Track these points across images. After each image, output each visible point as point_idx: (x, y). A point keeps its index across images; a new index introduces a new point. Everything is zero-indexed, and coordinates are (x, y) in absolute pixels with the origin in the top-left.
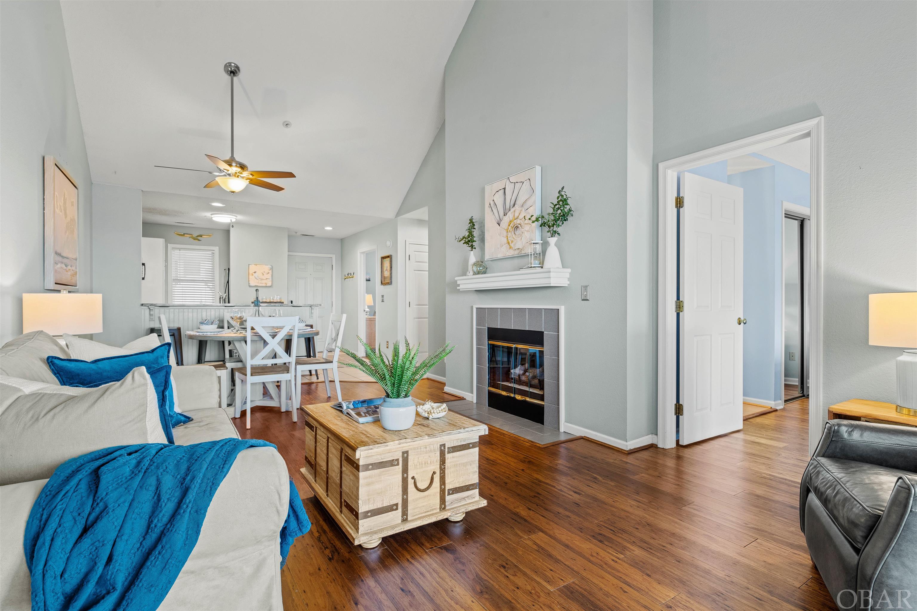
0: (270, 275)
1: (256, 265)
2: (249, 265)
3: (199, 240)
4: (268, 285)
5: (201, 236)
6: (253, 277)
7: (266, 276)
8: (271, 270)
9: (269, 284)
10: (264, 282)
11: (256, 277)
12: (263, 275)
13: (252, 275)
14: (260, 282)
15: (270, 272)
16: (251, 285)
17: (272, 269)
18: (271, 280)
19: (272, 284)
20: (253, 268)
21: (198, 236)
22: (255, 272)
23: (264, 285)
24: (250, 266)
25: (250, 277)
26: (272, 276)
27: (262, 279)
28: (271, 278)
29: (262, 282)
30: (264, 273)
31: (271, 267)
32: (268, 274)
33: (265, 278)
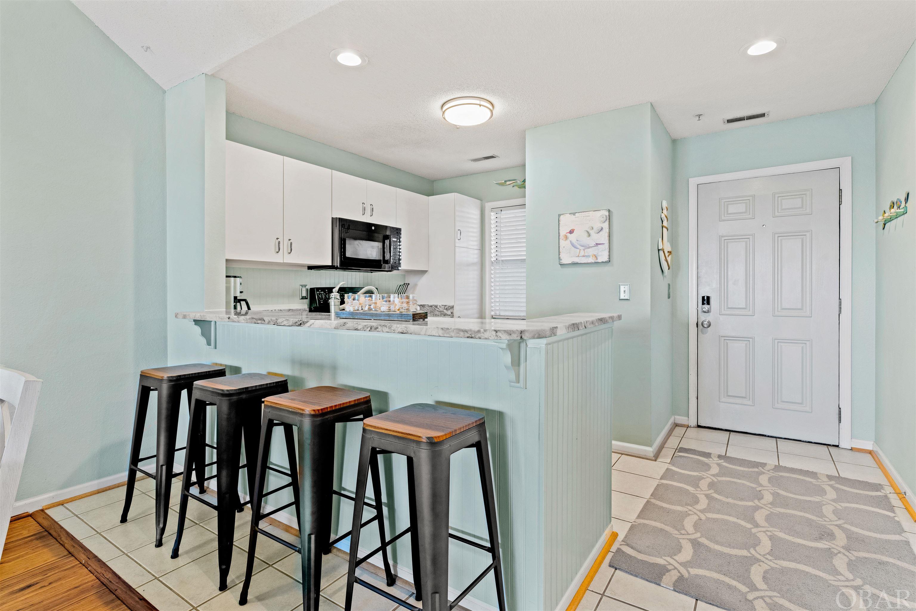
0: (603, 237)
1: (574, 214)
2: (559, 215)
4: (600, 260)
6: (568, 242)
8: (607, 222)
9: (603, 256)
10: (590, 252)
11: (574, 241)
12: (589, 235)
13: (566, 238)
14: (582, 253)
15: (606, 226)
16: (564, 261)
17: (609, 218)
18: (607, 246)
19: (609, 258)
20: (567, 222)
22: (571, 232)
23: (591, 260)
24: (562, 217)
25: (562, 243)
26: (609, 235)
28: (606, 242)
29: (586, 255)
30: (591, 232)
31: (607, 214)
32: (601, 233)
33: (593, 244)
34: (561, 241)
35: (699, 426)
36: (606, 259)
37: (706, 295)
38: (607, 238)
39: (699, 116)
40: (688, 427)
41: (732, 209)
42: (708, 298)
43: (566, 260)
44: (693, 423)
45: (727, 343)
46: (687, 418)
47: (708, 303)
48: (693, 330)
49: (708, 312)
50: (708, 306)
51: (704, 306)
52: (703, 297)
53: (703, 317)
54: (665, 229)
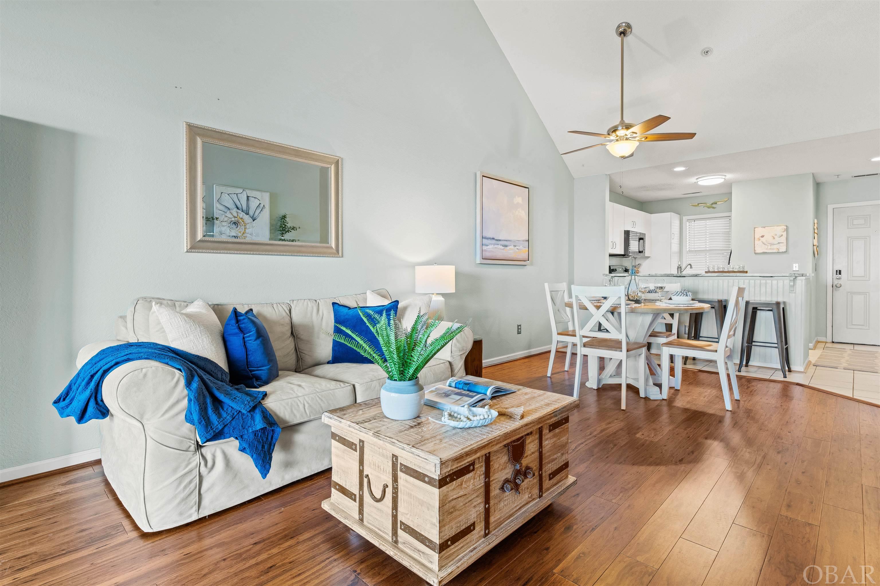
0: (783, 239)
1: (764, 227)
2: (755, 228)
3: (713, 208)
4: (781, 251)
5: (716, 203)
6: (760, 242)
7: (778, 240)
8: (785, 232)
9: (783, 249)
10: (775, 247)
11: (765, 241)
12: (774, 238)
13: (759, 239)
14: (769, 247)
15: (785, 234)
16: (757, 252)
17: (787, 230)
18: (785, 244)
19: (787, 250)
20: (759, 232)
21: (712, 204)
22: (762, 237)
23: (774, 251)
24: (756, 229)
25: (757, 242)
26: (787, 239)
27: (772, 244)
28: (785, 241)
29: (772, 248)
30: (775, 237)
31: (786, 228)
32: (782, 237)
33: (777, 243)
34: (755, 241)
35: (833, 342)
36: (784, 250)
37: (838, 269)
38: (785, 240)
39: (838, 176)
40: (826, 343)
41: (855, 222)
42: (840, 271)
43: (758, 251)
44: (829, 340)
45: (852, 296)
46: (825, 338)
47: (840, 273)
48: (830, 289)
49: (840, 279)
50: (840, 275)
51: (837, 276)
52: (837, 271)
53: (836, 282)
54: (816, 235)
